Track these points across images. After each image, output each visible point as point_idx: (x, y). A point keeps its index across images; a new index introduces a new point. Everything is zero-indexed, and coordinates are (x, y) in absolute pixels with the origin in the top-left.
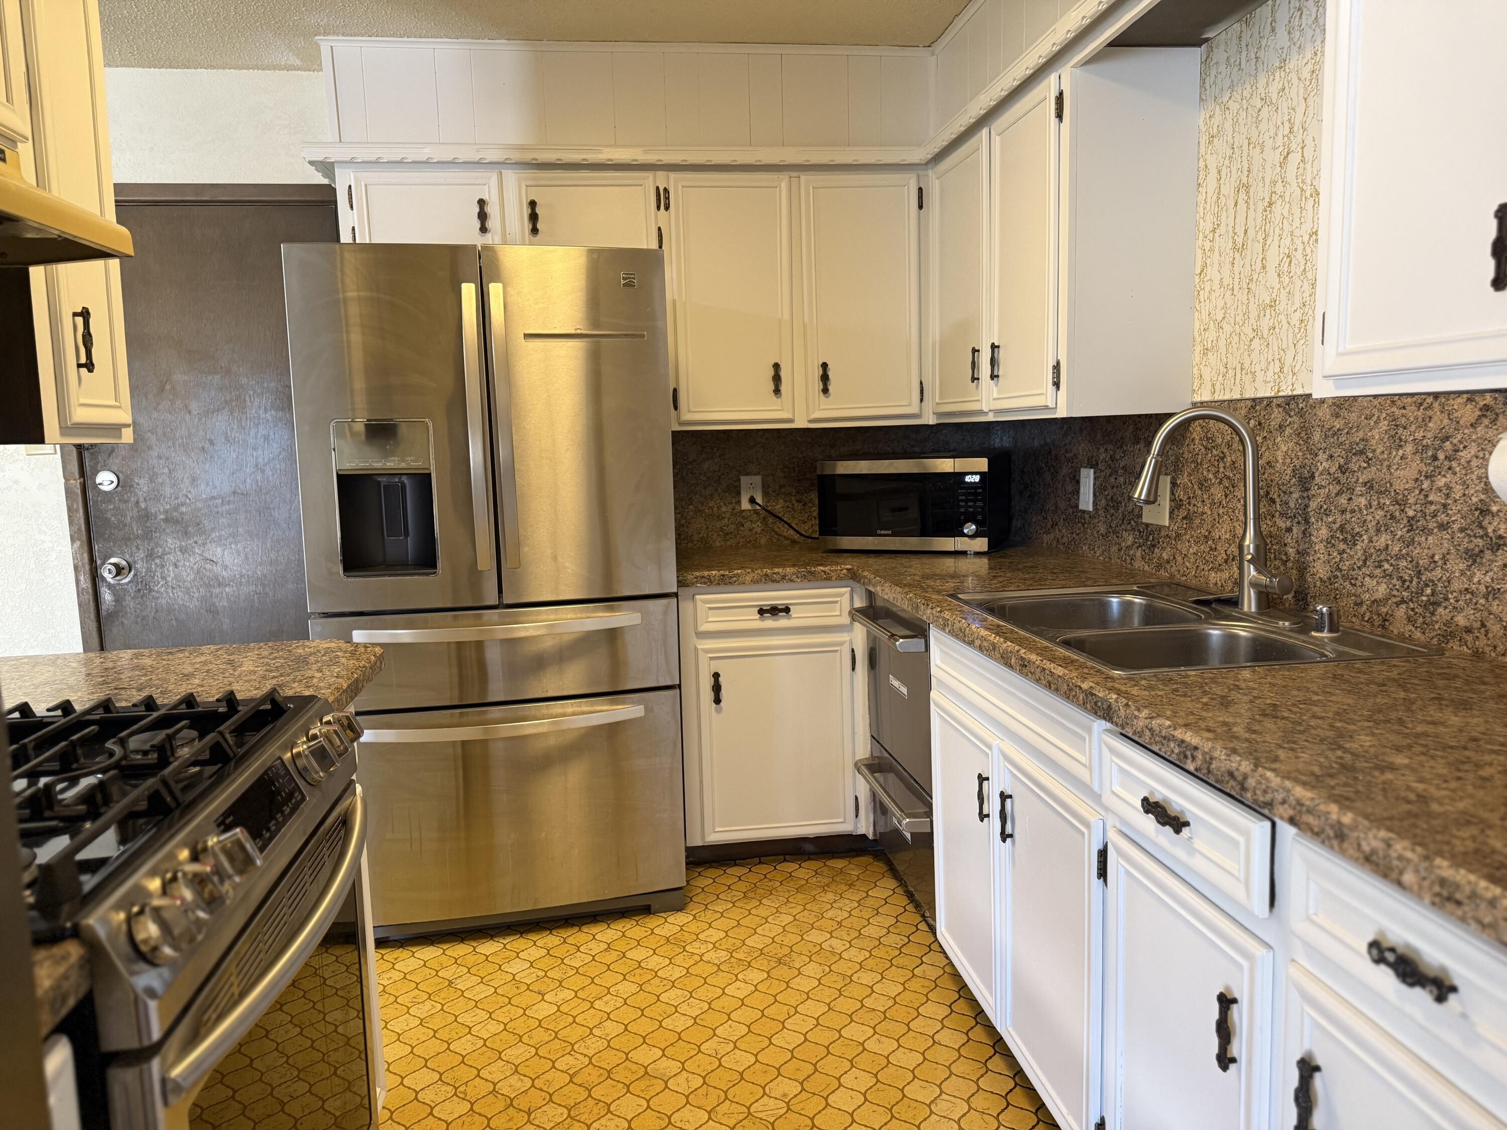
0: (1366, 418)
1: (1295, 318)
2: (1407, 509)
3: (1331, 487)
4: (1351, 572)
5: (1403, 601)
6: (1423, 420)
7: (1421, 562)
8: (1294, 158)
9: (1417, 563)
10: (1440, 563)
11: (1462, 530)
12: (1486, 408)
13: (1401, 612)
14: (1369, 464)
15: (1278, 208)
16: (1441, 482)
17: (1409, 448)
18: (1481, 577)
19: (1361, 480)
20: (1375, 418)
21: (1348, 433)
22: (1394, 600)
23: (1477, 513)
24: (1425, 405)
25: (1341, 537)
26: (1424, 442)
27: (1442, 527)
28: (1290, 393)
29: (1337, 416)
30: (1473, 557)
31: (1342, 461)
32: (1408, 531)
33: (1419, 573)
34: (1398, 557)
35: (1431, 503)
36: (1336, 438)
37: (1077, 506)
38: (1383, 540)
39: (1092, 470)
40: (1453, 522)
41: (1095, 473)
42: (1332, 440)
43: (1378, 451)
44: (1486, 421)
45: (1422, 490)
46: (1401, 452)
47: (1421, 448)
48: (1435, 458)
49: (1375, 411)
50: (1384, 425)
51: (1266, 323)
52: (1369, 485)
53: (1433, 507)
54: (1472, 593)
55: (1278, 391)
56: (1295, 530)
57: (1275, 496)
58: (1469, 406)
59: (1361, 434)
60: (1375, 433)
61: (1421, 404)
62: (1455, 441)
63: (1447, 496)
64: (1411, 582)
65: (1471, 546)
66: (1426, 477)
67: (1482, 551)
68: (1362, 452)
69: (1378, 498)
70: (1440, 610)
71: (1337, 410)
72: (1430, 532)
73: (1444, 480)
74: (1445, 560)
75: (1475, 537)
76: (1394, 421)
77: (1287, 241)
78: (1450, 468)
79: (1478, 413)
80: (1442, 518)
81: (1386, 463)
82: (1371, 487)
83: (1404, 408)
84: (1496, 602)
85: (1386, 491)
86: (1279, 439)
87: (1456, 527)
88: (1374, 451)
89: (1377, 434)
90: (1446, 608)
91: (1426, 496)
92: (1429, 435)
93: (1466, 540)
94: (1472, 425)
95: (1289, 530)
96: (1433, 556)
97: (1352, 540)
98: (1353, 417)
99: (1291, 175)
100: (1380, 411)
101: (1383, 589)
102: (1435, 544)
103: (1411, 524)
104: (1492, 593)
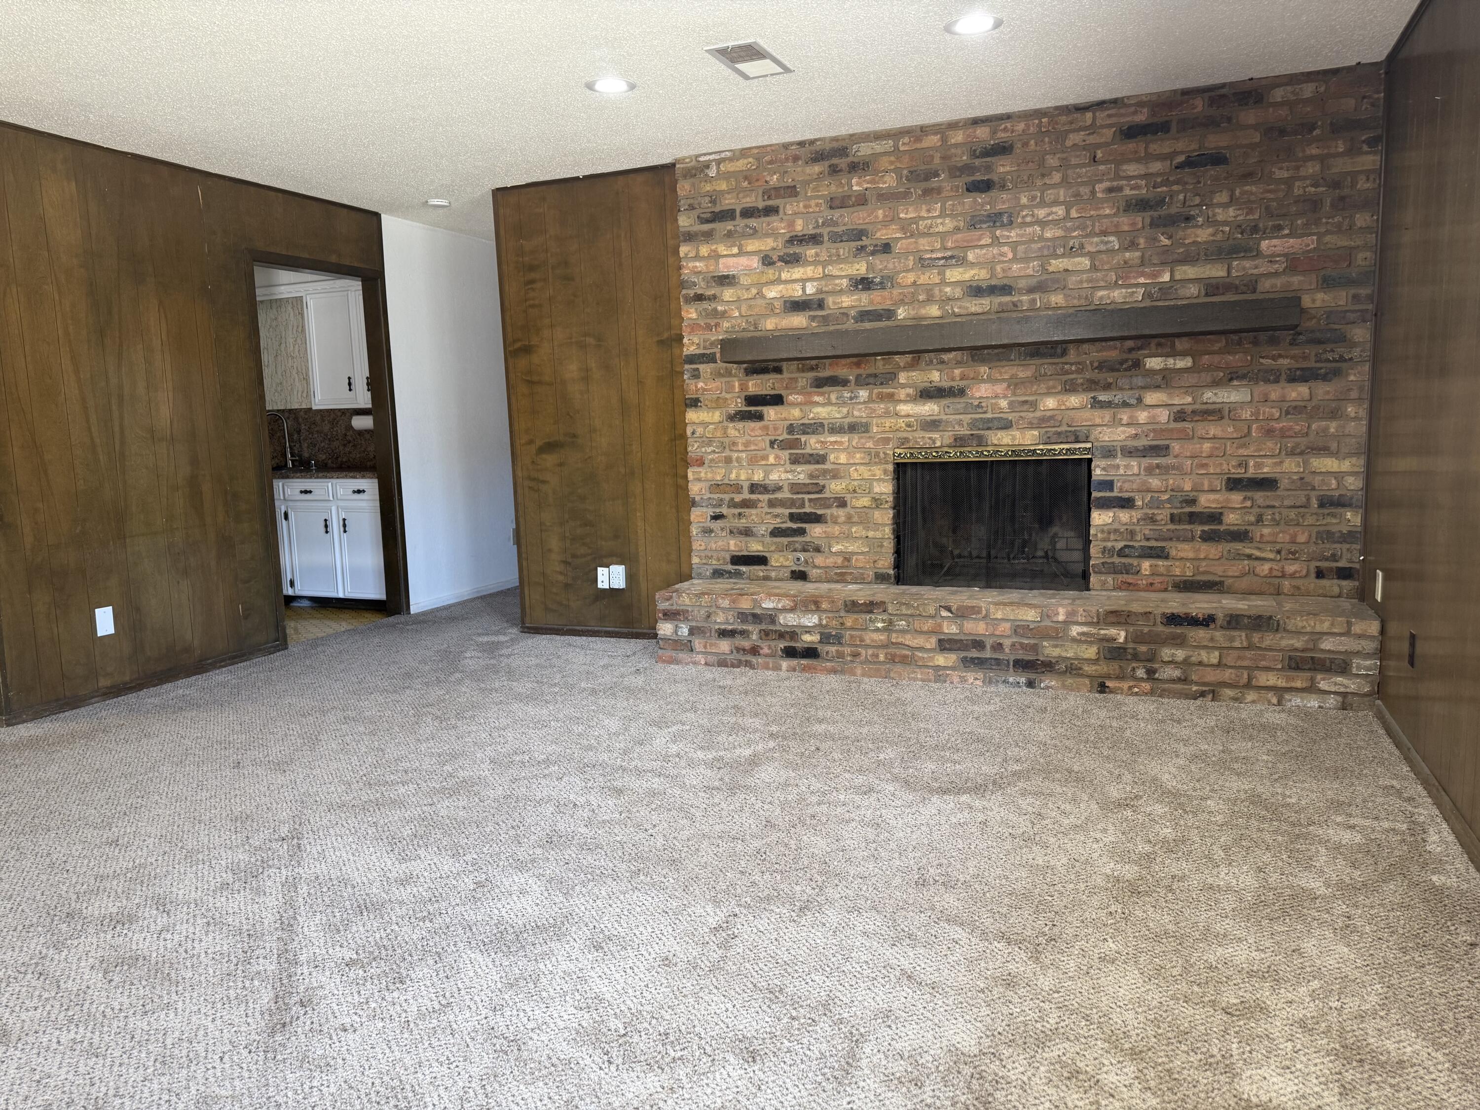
1: (289, 388)
5: (330, 459)
8: (283, 346)
9: (332, 449)
13: (330, 461)
15: (279, 357)
17: (326, 422)
18: (347, 450)
30: (345, 445)
31: (308, 426)
32: (329, 442)
38: (323, 444)
43: (319, 423)
47: (329, 422)
50: (319, 416)
51: (279, 389)
52: (317, 431)
53: (334, 435)
58: (339, 413)
59: (313, 419)
62: (337, 420)
63: (337, 433)
64: (331, 454)
65: (344, 443)
66: (332, 429)
68: (314, 423)
69: (320, 434)
70: (339, 459)
72: (335, 441)
74: (339, 447)
75: (345, 441)
76: (322, 415)
77: (283, 367)
78: (337, 427)
80: (337, 438)
85: (322, 432)
91: (332, 433)
97: (315, 445)
99: (283, 349)
101: (324, 457)
102: (336, 444)
103: (329, 440)
104: (350, 453)
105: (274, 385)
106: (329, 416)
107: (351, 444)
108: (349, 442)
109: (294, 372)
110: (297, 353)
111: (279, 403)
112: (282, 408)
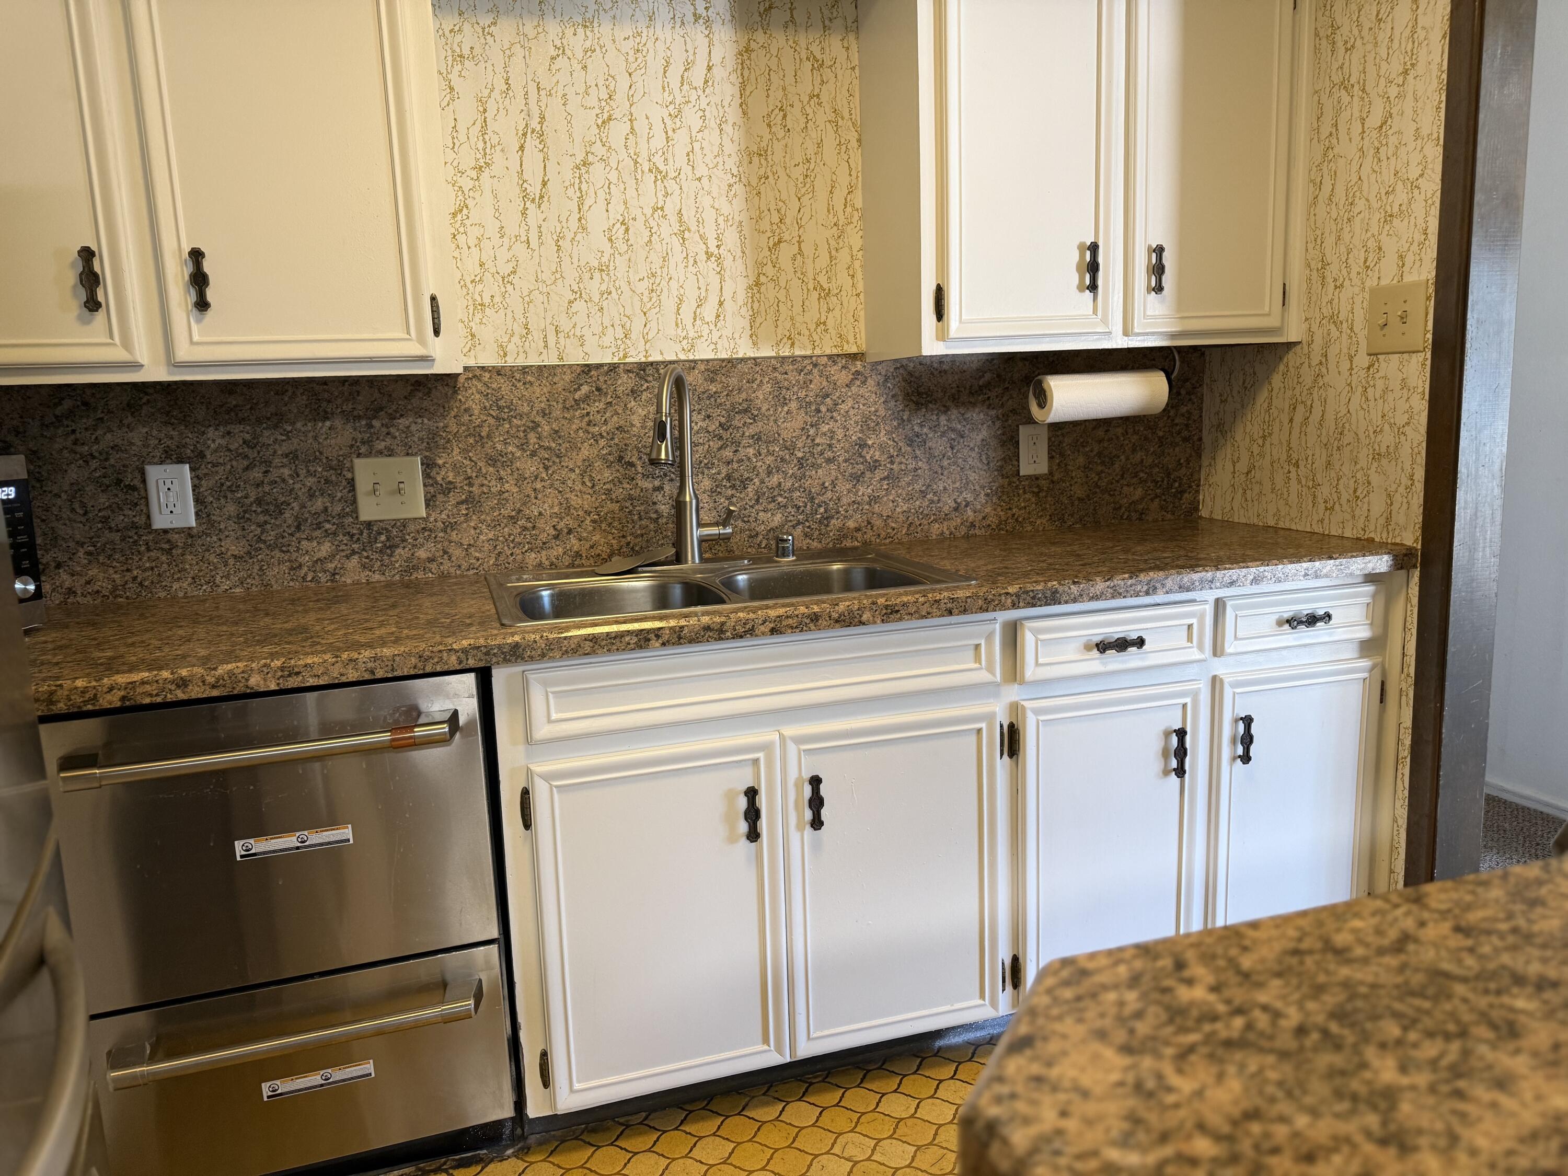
0: (748, 382)
2: (796, 452)
3: (711, 443)
4: (743, 512)
5: (799, 523)
6: (805, 383)
7: (813, 490)
9: (810, 491)
10: (830, 488)
11: (846, 461)
12: (857, 373)
14: (755, 420)
15: (597, 172)
16: (825, 428)
17: (793, 405)
19: (747, 434)
20: (757, 382)
21: (727, 395)
22: (790, 524)
23: (857, 447)
24: (806, 371)
25: (728, 485)
26: (807, 400)
27: (829, 461)
28: (643, 360)
29: (712, 381)
30: (857, 478)
31: (723, 420)
32: (799, 469)
33: (813, 498)
34: (791, 490)
35: (818, 445)
36: (712, 400)
37: (148, 525)
39: (187, 466)
40: (838, 456)
41: (192, 469)
42: (708, 402)
43: (764, 409)
44: (858, 383)
45: (809, 436)
46: (786, 409)
47: (804, 405)
48: (818, 411)
49: (757, 376)
50: (767, 388)
52: (757, 438)
53: (820, 448)
54: (858, 503)
55: (625, 357)
56: (667, 488)
57: (634, 459)
58: (844, 372)
59: (744, 396)
60: (760, 394)
61: (802, 371)
62: (834, 398)
63: (832, 438)
64: (805, 507)
65: (854, 471)
66: (812, 426)
67: (863, 473)
68: (746, 411)
69: (767, 446)
70: (833, 521)
71: (711, 375)
72: (820, 466)
73: (827, 427)
74: (834, 484)
75: (857, 464)
77: (617, 209)
78: (832, 418)
79: (851, 377)
80: (829, 454)
81: (772, 418)
82: (759, 439)
83: (786, 373)
84: (876, 506)
85: (775, 440)
86: (633, 403)
87: (841, 459)
88: (759, 409)
89: (762, 395)
90: (838, 519)
91: (813, 440)
92: (811, 394)
93: (850, 467)
94: (847, 385)
95: (659, 489)
96: (824, 484)
98: (733, 381)
100: (763, 376)
101: (778, 518)
102: (824, 474)
103: (801, 463)
104: (874, 499)
105: (571, 274)
106: (806, 384)
107: (879, 474)
108: (874, 466)
109: (667, 229)
110: (681, 161)
111: (591, 341)
112: (607, 358)
